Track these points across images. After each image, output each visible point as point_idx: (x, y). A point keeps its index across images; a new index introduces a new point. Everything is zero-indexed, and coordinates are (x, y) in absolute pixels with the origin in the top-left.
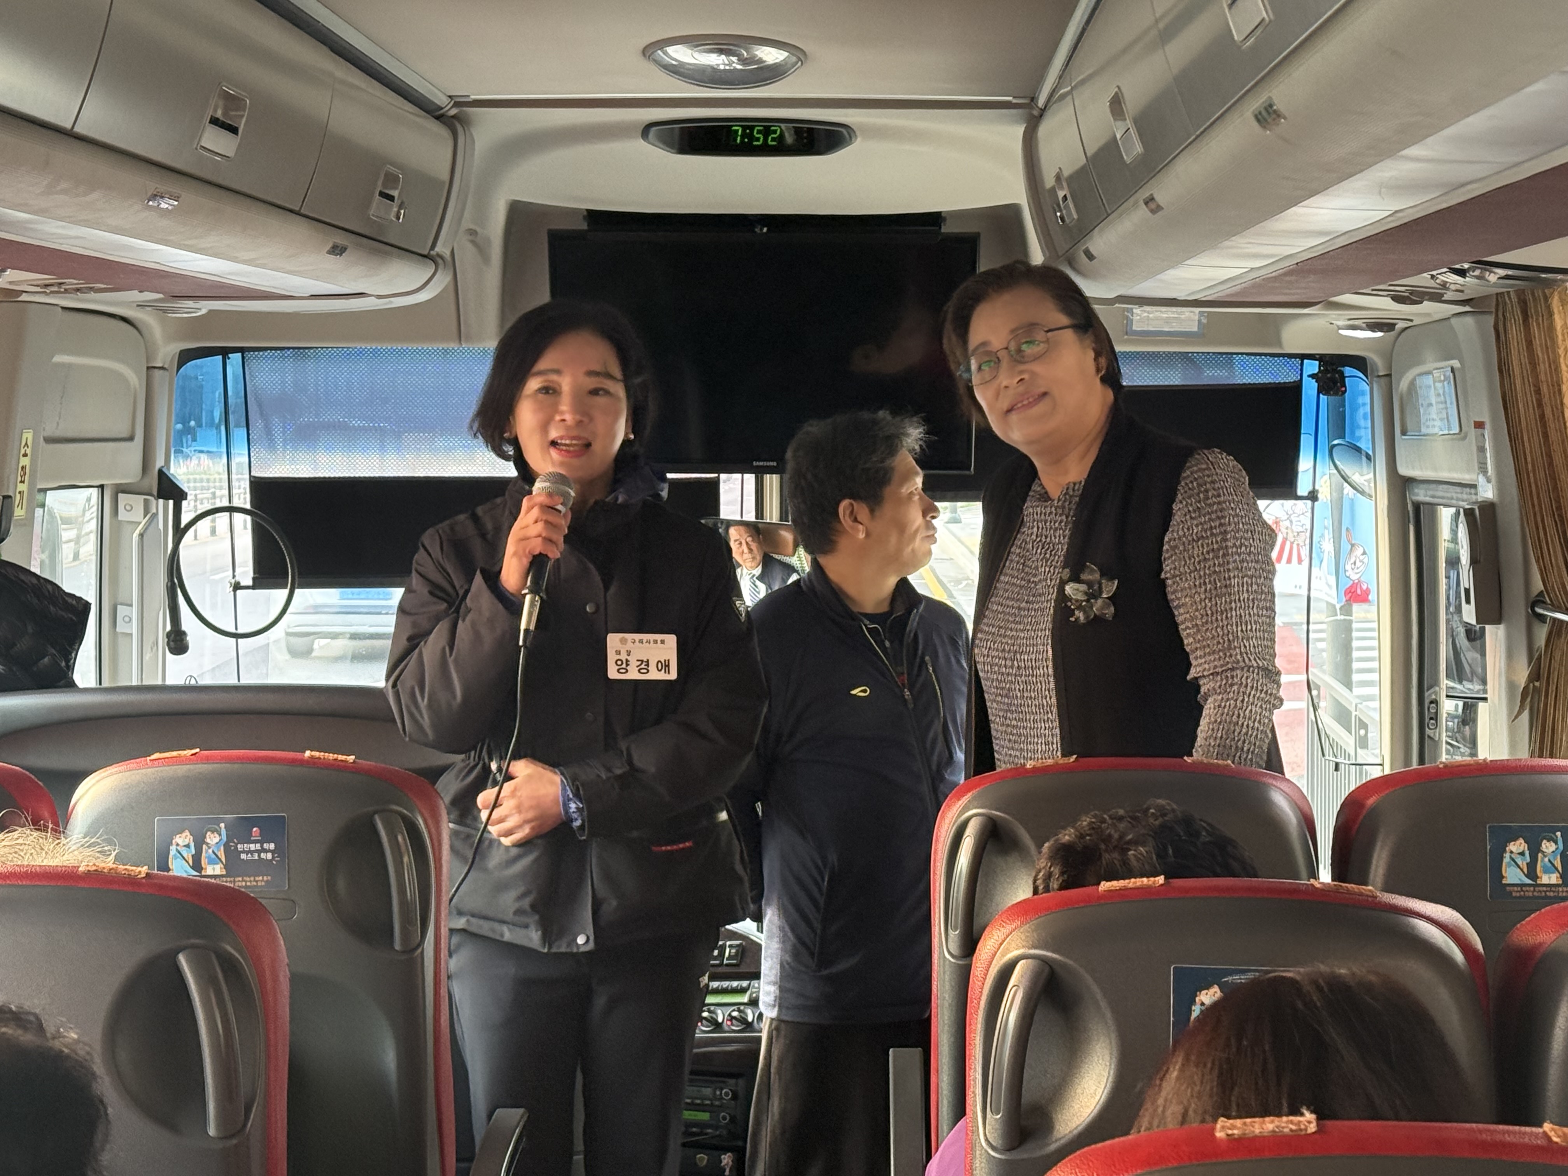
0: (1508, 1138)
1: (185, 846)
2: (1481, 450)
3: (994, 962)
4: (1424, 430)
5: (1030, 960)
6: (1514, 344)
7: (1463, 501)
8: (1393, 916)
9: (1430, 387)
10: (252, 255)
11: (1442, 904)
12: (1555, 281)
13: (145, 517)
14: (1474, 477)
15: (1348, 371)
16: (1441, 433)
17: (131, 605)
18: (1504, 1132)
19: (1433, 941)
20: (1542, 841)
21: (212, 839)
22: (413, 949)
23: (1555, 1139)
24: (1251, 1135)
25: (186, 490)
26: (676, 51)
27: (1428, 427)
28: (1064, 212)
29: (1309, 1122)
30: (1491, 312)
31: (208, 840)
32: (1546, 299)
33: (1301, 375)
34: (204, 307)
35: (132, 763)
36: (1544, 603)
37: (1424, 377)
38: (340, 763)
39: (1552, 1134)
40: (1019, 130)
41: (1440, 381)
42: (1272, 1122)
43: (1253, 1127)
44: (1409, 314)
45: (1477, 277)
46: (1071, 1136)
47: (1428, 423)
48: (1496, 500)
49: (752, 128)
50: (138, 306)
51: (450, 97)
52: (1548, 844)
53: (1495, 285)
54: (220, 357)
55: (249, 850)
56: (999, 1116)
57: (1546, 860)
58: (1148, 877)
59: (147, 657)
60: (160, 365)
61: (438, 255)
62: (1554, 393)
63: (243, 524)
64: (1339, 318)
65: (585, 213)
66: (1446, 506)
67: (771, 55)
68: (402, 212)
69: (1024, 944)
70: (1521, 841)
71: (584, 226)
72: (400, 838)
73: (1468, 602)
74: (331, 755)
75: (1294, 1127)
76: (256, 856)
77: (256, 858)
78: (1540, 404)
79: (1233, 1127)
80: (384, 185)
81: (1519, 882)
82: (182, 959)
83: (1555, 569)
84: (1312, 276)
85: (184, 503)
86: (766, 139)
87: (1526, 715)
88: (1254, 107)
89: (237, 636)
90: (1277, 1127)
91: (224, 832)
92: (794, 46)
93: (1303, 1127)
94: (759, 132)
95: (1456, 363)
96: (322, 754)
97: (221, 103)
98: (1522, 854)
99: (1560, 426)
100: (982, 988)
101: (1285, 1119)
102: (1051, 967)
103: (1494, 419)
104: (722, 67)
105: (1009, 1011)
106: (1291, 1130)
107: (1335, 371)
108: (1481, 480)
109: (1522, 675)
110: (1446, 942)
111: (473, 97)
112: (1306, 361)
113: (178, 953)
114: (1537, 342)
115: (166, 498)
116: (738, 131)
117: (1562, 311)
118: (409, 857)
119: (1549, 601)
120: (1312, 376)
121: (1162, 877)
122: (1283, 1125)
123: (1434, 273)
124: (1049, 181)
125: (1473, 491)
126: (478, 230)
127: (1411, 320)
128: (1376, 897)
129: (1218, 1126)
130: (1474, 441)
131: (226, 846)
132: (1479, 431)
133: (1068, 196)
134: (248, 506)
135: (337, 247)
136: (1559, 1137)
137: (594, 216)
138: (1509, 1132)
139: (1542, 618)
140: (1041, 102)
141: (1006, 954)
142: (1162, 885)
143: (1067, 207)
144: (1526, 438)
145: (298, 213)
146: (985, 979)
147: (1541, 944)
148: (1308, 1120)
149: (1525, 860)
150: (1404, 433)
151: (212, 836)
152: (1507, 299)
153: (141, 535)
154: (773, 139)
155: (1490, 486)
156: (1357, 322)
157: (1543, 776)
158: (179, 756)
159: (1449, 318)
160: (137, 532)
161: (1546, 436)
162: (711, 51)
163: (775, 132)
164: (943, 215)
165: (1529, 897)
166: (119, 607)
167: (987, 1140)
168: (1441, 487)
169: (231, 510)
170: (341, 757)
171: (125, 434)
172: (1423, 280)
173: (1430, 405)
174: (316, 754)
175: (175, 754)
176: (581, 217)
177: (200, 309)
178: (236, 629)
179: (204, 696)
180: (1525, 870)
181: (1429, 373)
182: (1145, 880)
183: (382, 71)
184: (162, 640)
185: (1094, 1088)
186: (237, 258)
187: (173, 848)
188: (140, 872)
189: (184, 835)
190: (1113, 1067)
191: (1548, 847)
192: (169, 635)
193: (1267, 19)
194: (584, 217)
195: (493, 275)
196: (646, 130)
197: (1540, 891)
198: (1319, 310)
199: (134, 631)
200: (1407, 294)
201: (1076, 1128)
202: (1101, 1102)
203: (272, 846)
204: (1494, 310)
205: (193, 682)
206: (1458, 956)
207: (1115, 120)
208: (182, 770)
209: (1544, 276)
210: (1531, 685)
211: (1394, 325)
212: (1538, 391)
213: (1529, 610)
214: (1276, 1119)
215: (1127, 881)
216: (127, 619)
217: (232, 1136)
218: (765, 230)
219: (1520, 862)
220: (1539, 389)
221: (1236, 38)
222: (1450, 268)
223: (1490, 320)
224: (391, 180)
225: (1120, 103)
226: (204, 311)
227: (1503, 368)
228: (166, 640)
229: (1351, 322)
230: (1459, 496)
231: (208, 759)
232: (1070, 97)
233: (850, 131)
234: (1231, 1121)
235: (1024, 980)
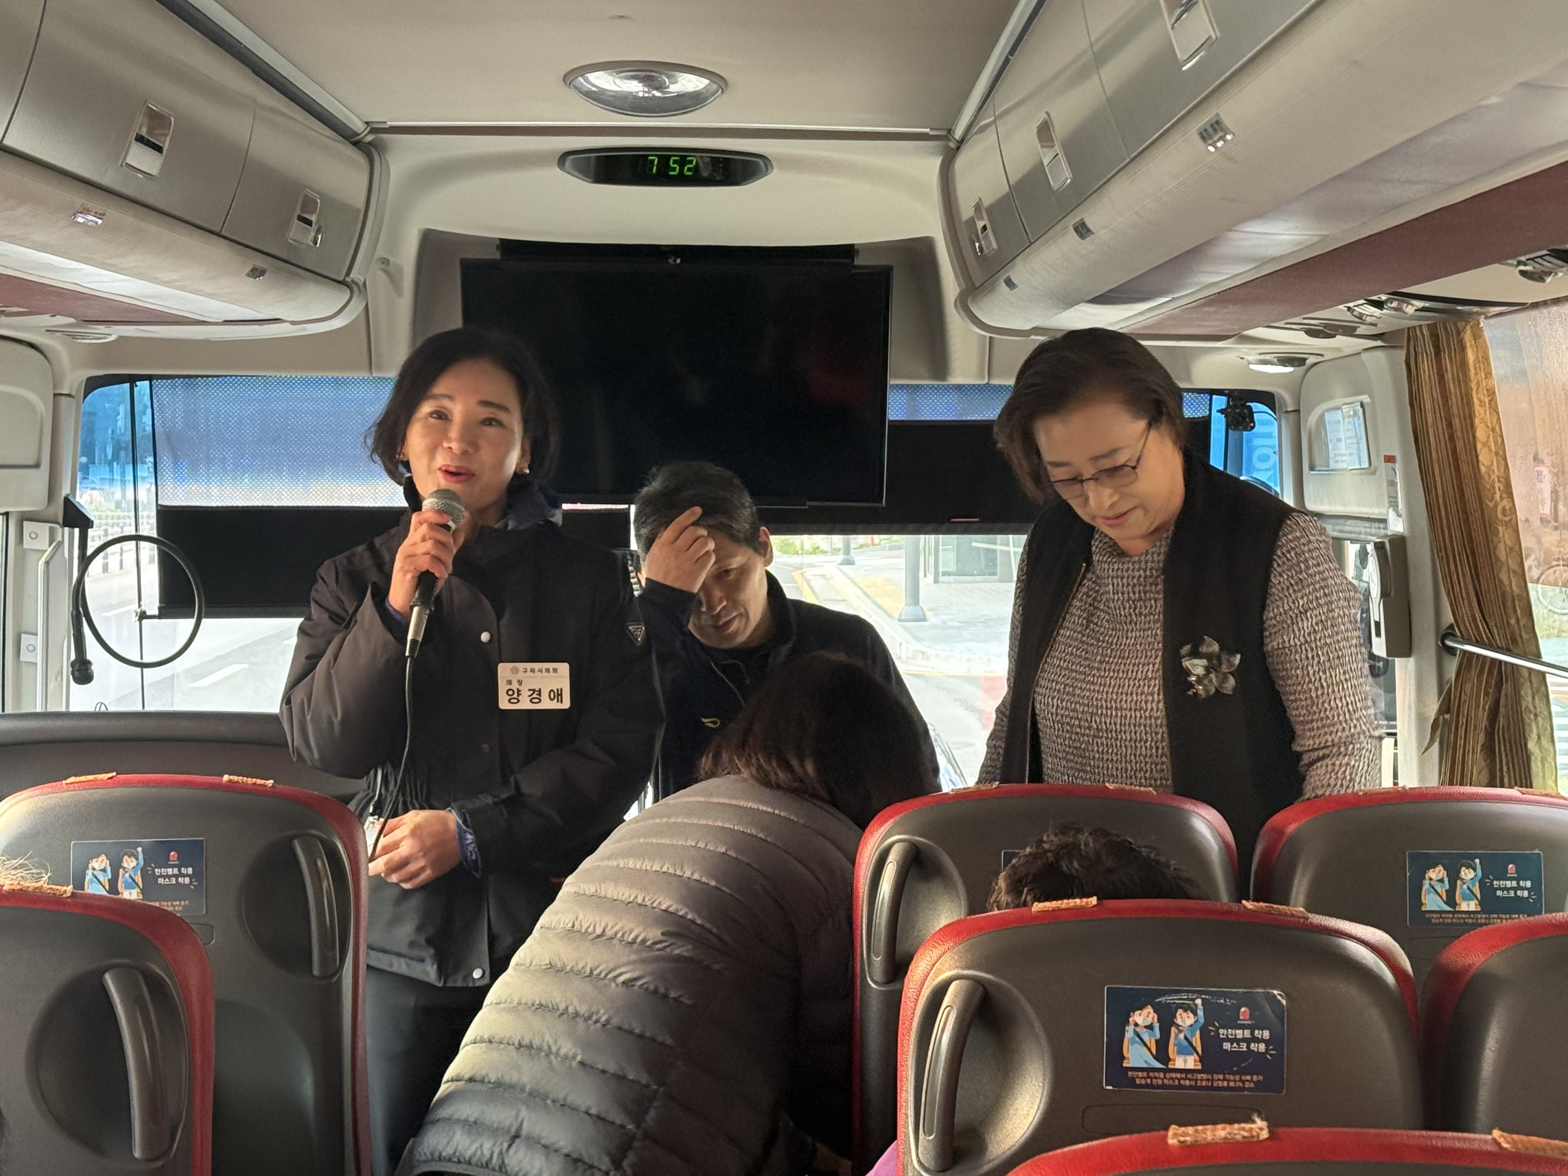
0: (1458, 1144)
1: (101, 870)
2: (1392, 484)
3: (927, 983)
4: (1332, 465)
5: (963, 981)
6: (1425, 378)
7: (1371, 535)
8: (1324, 937)
9: (1339, 422)
10: (174, 276)
11: (1372, 926)
12: (1471, 314)
13: (50, 545)
14: (1384, 511)
15: (1256, 406)
16: (1350, 468)
17: (36, 634)
18: (1453, 1138)
19: (1364, 962)
20: (1460, 868)
21: (129, 863)
22: (333, 973)
23: (1505, 1145)
24: (1203, 1142)
25: (92, 518)
26: (597, 78)
27: (1337, 462)
28: (983, 242)
29: (1261, 1129)
30: (1401, 347)
31: (125, 864)
32: (1459, 333)
33: (1210, 410)
34: (115, 332)
35: (47, 787)
36: (1454, 635)
37: (1333, 412)
38: (259, 788)
39: (1501, 1140)
40: (935, 163)
41: (1349, 416)
42: (1224, 1129)
43: (1205, 1133)
44: (1320, 349)
45: (1395, 309)
46: (1004, 1156)
47: (1337, 458)
48: (1406, 534)
49: (668, 158)
50: (47, 331)
51: (366, 123)
52: (1467, 871)
53: (1412, 318)
54: (128, 385)
55: (166, 874)
56: (931, 1137)
57: (1465, 887)
58: (1081, 898)
59: (51, 686)
60: (67, 392)
61: (353, 281)
62: (1466, 426)
63: (149, 552)
64: (1250, 353)
65: (498, 243)
66: (1353, 541)
67: (688, 83)
68: (320, 237)
69: (958, 964)
70: (1440, 868)
71: (497, 256)
72: (319, 863)
73: (1378, 634)
74: (250, 779)
75: (1246, 1134)
76: (174, 881)
77: (174, 882)
78: (1452, 438)
79: (1185, 1134)
80: (302, 210)
81: (1438, 909)
82: (108, 978)
83: (1466, 601)
84: (1231, 306)
85: (91, 532)
86: (682, 169)
87: (1436, 747)
88: (1199, 125)
89: (143, 666)
90: (1229, 1134)
91: (141, 856)
92: (714, 73)
93: (1255, 1133)
94: (675, 162)
95: (1366, 398)
96: (241, 778)
97: (146, 121)
98: (1441, 881)
99: (1472, 458)
100: (914, 1010)
101: (1236, 1126)
102: (983, 986)
103: (1405, 454)
104: (641, 94)
105: (943, 1032)
106: (1244, 1137)
107: (1244, 406)
108: (1392, 516)
109: (1433, 707)
110: (1376, 963)
111: (390, 123)
112: (1214, 397)
113: (104, 972)
114: (1449, 376)
115: (72, 526)
116: (653, 161)
117: (1474, 346)
118: (328, 881)
119: (1458, 634)
120: (1221, 411)
121: (1095, 898)
122: (1235, 1132)
123: (1351, 305)
124: (966, 211)
125: (1382, 525)
126: (391, 259)
127: (1322, 355)
128: (1307, 919)
129: (1170, 1133)
130: (1384, 477)
131: (144, 871)
132: (1390, 465)
133: (988, 227)
134: (155, 535)
135: (257, 270)
136: (1508, 1143)
137: (509, 247)
138: (1459, 1139)
139: (1451, 651)
140: (958, 133)
141: (939, 975)
142: (1094, 906)
143: (986, 237)
144: (1437, 472)
145: (219, 235)
146: (917, 1000)
147: (1470, 966)
148: (1259, 1128)
149: (1444, 886)
150: (1312, 468)
151: (129, 860)
152: (1418, 333)
153: (47, 563)
154: (689, 170)
155: (1401, 520)
156: (1268, 357)
157: (1461, 804)
158: (96, 780)
159: (1359, 354)
160: (43, 559)
161: (1458, 469)
162: (633, 78)
163: (691, 162)
164: (856, 247)
165: (1448, 924)
166: (23, 635)
167: (919, 1161)
168: (1349, 522)
169: (138, 538)
170: (259, 781)
171: (31, 463)
172: (1339, 313)
173: (1339, 440)
174: (235, 778)
175: (91, 777)
176: (495, 247)
177: (110, 335)
178: (142, 658)
179: (114, 723)
180: (1444, 897)
181: (1338, 408)
182: (1078, 901)
183: (300, 94)
184: (66, 669)
185: (1027, 1109)
186: (157, 278)
187: (89, 872)
188: (65, 892)
189: (100, 859)
190: (1046, 1087)
191: (1467, 874)
192: (73, 664)
193: (1214, 36)
194: (498, 247)
195: (404, 304)
196: (564, 158)
197: (1458, 918)
198: (1233, 343)
199: (39, 660)
200: (1321, 328)
201: (1009, 1149)
202: (1034, 1123)
203: (190, 871)
204: (1405, 344)
205: (103, 709)
206: (1388, 976)
207: (1042, 146)
208: (98, 794)
209: (1460, 308)
210: (1441, 718)
211: (1305, 359)
212: (1450, 425)
213: (1440, 643)
214: (1228, 1126)
215: (1060, 902)
216: (31, 648)
217: (157, 1159)
218: (678, 261)
219: (1439, 889)
220: (1451, 423)
221: (1179, 56)
222: (1368, 300)
223: (1402, 354)
224: (309, 204)
225: (1049, 129)
226: (113, 338)
227: (1415, 401)
228: (71, 669)
229: (1262, 357)
230: (1368, 530)
231: (126, 784)
232: (994, 127)
233: (767, 162)
234: (1183, 1129)
235: (957, 1001)
